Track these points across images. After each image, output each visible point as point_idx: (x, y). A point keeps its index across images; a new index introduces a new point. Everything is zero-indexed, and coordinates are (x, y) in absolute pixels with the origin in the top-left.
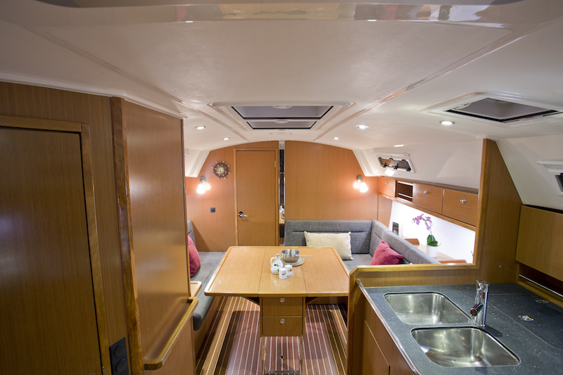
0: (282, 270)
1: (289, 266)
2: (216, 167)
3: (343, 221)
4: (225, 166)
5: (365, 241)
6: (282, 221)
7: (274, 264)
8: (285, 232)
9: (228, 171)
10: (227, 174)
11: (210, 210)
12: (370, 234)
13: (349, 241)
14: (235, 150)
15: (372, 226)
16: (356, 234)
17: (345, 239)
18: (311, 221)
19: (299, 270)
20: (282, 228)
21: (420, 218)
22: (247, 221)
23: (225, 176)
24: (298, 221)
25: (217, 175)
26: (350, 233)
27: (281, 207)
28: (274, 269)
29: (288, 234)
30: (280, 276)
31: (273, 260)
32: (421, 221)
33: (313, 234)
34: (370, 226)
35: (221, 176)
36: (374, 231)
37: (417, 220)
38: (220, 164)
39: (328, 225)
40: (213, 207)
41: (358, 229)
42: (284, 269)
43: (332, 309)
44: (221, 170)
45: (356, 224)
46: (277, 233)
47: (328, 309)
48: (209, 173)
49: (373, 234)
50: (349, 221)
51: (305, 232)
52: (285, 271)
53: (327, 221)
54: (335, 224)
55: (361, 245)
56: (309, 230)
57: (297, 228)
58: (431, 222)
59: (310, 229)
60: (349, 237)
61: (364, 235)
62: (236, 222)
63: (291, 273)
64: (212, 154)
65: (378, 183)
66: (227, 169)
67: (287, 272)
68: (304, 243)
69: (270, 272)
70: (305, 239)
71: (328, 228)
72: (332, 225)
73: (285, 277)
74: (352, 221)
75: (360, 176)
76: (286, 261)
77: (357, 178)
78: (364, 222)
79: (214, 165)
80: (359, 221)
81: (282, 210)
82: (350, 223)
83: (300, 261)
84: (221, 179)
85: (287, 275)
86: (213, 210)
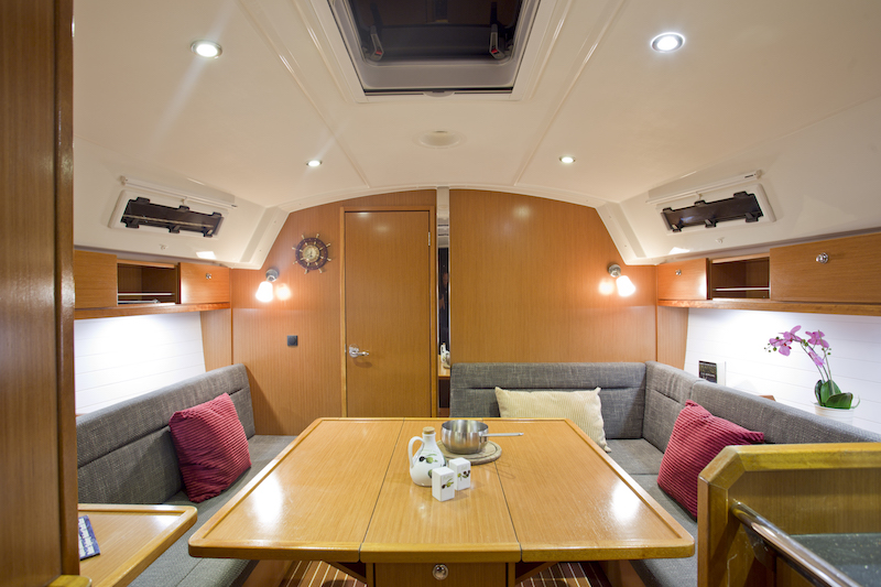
0: (440, 471)
1: (461, 462)
2: (301, 246)
3: (582, 365)
4: (319, 243)
5: (633, 410)
6: (444, 372)
7: (417, 457)
8: (452, 390)
9: (326, 256)
10: (325, 261)
11: (286, 342)
12: (643, 393)
13: (598, 407)
14: (342, 210)
15: (647, 375)
16: (611, 392)
17: (589, 402)
18: (509, 364)
19: (488, 474)
20: (444, 385)
21: (791, 337)
22: (368, 365)
23: (321, 266)
24: (481, 365)
25: (303, 263)
26: (598, 389)
27: (444, 346)
28: (417, 470)
29: (459, 393)
30: (436, 491)
31: (418, 445)
32: (795, 345)
33: (513, 392)
34: (641, 375)
35: (311, 267)
36: (652, 385)
37: (783, 344)
38: (310, 241)
39: (548, 372)
40: (293, 335)
41: (615, 381)
42: (446, 471)
43: (569, 576)
44: (312, 253)
45: (611, 369)
46: (434, 392)
47: (558, 575)
48: (286, 260)
49: (653, 394)
50: (593, 365)
51: (497, 388)
52: (450, 477)
53: (545, 364)
54: (565, 370)
55: (623, 419)
56: (505, 385)
57: (479, 380)
58: (825, 345)
59: (508, 383)
60: (598, 398)
61: (628, 395)
62: (343, 369)
63: (467, 483)
64: (294, 219)
65: (655, 279)
66: (325, 252)
67: (456, 479)
68: (495, 411)
69: (407, 478)
70: (497, 403)
71: (548, 380)
72: (557, 372)
73: (449, 493)
74: (602, 365)
75: (613, 264)
76: (453, 451)
77: (608, 269)
78: (629, 364)
79: (298, 242)
80: (616, 365)
81: (444, 354)
82: (598, 369)
83: (490, 450)
84: (312, 272)
85: (455, 487)
86: (293, 342)
